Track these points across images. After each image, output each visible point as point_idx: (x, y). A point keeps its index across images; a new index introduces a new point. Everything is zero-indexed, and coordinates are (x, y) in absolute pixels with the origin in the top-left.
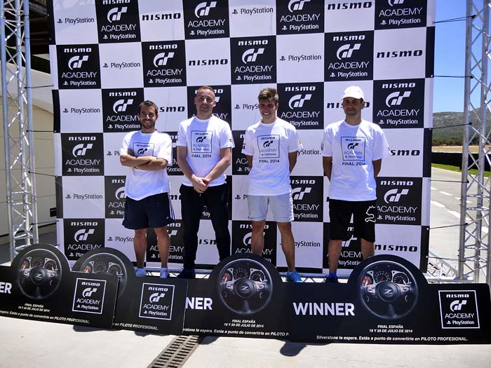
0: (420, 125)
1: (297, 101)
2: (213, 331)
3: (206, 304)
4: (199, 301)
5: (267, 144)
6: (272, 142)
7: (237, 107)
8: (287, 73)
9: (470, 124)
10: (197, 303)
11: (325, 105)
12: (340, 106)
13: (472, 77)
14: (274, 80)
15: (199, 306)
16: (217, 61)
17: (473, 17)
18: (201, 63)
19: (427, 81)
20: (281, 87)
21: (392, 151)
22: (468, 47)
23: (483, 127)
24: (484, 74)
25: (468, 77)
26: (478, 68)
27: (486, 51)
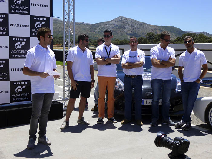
9: (65, 37)
13: (65, 19)
19: (50, 18)
22: (64, 7)
23: (69, 38)
24: (69, 18)
25: (64, 18)
26: (67, 15)
27: (69, 8)
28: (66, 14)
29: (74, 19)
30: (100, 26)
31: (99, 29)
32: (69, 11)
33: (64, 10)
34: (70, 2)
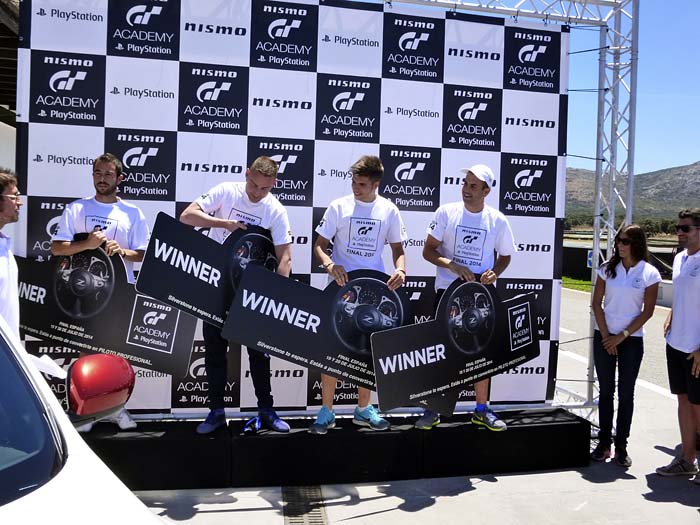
0: (551, 214)
1: (406, 171)
2: (309, 361)
3: (310, 323)
4: (302, 316)
5: (363, 231)
6: (370, 229)
7: (323, 173)
8: (394, 130)
9: (602, 215)
10: (299, 318)
11: (442, 180)
12: (461, 182)
13: (604, 160)
14: (375, 139)
15: (300, 322)
16: (297, 103)
17: (606, 90)
18: (272, 103)
19: (560, 158)
20: (385, 149)
21: (520, 246)
22: (600, 125)
23: (612, 218)
24: (613, 157)
25: (600, 159)
26: (608, 150)
27: (614, 128)
28: (605, 146)
29: (630, 161)
30: (660, 179)
31: (657, 187)
32: (614, 137)
33: (600, 134)
34: (621, 110)
